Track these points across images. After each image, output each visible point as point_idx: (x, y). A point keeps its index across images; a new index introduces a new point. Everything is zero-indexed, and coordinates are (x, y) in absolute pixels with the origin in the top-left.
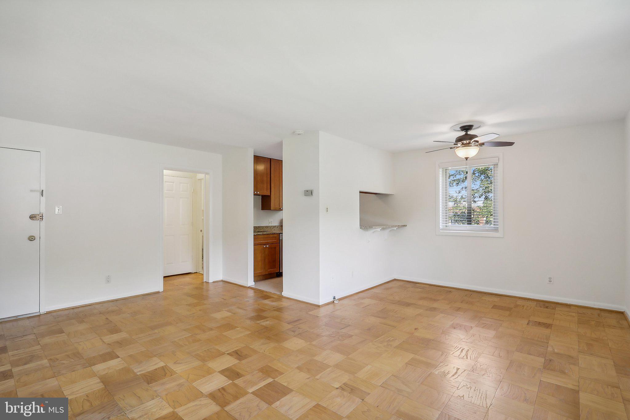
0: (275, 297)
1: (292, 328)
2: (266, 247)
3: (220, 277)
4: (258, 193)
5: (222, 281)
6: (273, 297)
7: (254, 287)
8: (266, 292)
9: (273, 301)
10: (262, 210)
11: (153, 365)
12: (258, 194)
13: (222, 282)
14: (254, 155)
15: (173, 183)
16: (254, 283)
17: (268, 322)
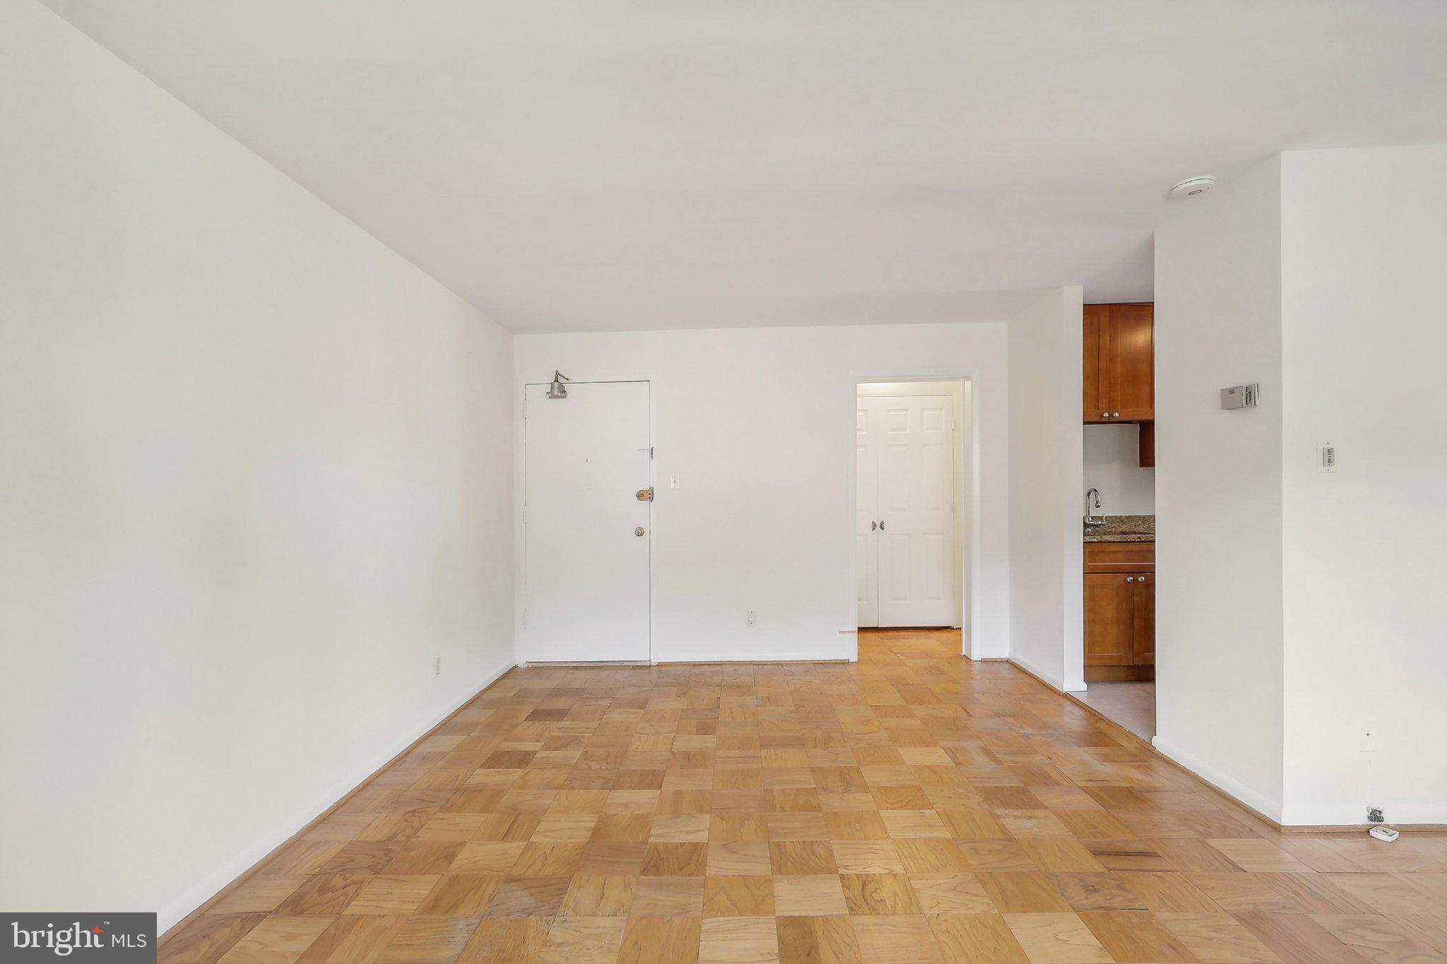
0: (1126, 744)
1: (1097, 874)
2: (1136, 581)
3: (1004, 652)
4: (1117, 414)
5: (1008, 661)
6: (1120, 746)
7: (1082, 698)
8: (1109, 723)
9: (1107, 758)
10: (1140, 466)
11: (688, 832)
12: (1114, 420)
13: (1007, 666)
14: (1084, 305)
15: (904, 413)
16: (1084, 687)
17: (1029, 824)
